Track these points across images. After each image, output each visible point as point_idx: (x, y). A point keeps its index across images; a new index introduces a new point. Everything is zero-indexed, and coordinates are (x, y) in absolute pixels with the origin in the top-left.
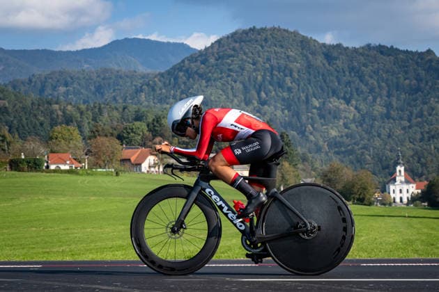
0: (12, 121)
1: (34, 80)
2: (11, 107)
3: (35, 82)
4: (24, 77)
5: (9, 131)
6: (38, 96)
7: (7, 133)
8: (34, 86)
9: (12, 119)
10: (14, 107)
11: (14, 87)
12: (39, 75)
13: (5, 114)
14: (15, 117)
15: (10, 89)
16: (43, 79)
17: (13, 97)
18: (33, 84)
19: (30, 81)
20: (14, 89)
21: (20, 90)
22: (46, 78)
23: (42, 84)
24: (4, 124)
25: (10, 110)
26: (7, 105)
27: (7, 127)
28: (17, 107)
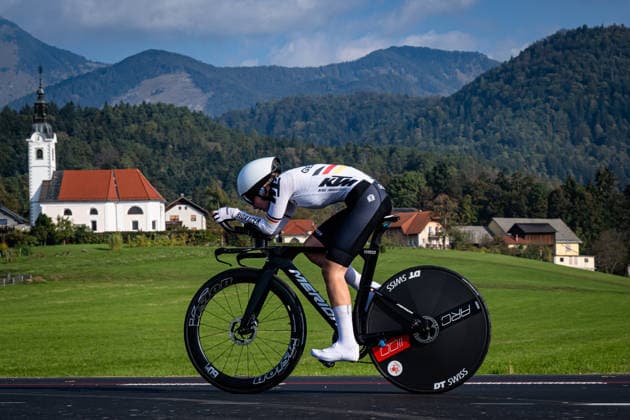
0: (227, 174)
1: (258, 111)
2: (226, 152)
3: (260, 114)
4: (245, 108)
5: (224, 187)
6: (265, 136)
7: (220, 191)
8: (259, 120)
9: (227, 169)
10: (230, 151)
11: (230, 123)
12: (267, 104)
13: (216, 162)
14: (231, 167)
15: (224, 124)
16: (271, 109)
17: (228, 136)
18: (257, 118)
19: (253, 112)
20: (231, 125)
21: (238, 126)
22: (276, 109)
23: (269, 117)
24: (216, 176)
25: (224, 156)
26: (220, 149)
27: (220, 182)
28: (235, 151)
